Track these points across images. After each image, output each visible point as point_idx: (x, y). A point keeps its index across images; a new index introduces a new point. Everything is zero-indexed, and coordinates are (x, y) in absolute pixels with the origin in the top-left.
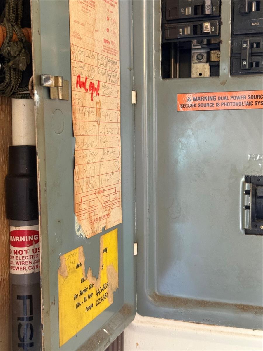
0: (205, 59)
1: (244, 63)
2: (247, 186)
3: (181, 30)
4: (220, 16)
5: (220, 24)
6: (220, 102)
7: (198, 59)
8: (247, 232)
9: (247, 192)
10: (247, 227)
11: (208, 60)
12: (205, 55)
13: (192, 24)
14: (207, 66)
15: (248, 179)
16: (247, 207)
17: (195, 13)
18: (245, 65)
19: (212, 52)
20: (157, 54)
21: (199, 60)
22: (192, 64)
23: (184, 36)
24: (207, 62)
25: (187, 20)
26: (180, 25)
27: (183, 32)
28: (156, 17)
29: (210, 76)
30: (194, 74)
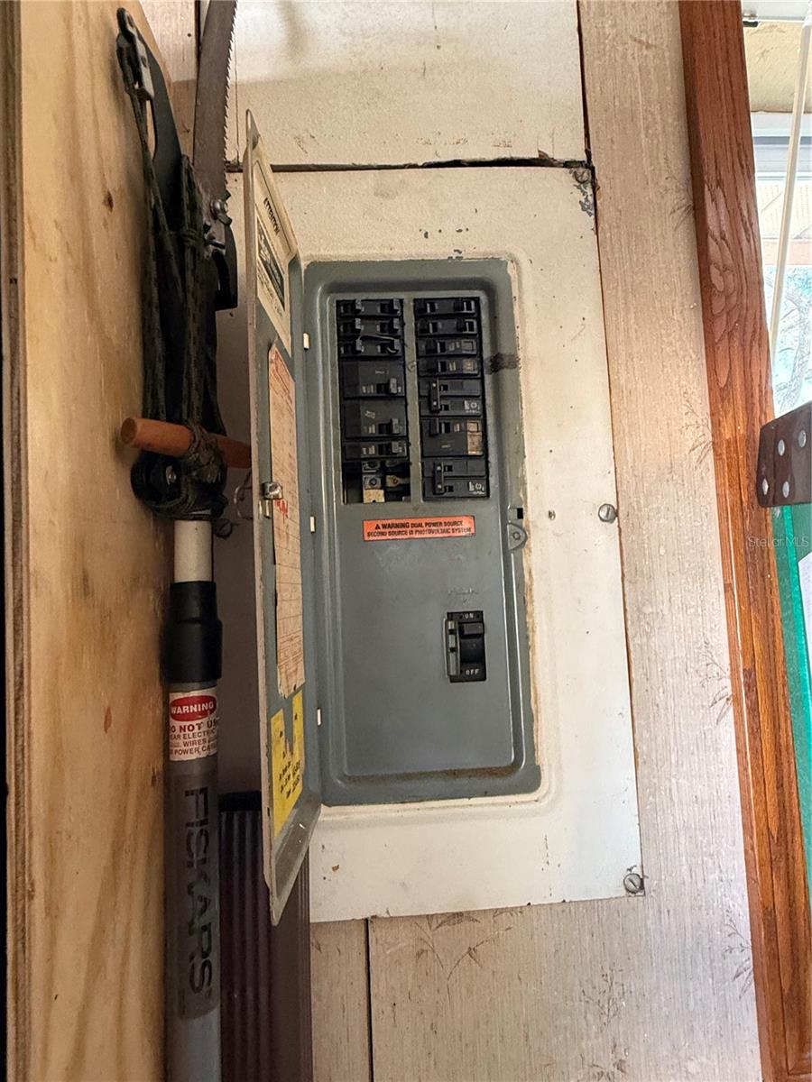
0: (379, 485)
1: (440, 486)
2: (451, 625)
3: (364, 449)
4: (407, 436)
5: (409, 445)
6: (414, 529)
7: (371, 484)
8: (453, 680)
9: (452, 632)
10: (453, 673)
11: (384, 486)
12: (379, 480)
13: (377, 443)
14: (382, 492)
15: (451, 616)
16: (453, 650)
17: (380, 432)
18: (441, 489)
19: (388, 476)
20: (336, 475)
21: (372, 486)
22: (364, 491)
23: (367, 456)
24: (381, 489)
25: (371, 439)
26: (363, 443)
27: (367, 451)
28: (334, 433)
29: (386, 501)
30: (366, 500)
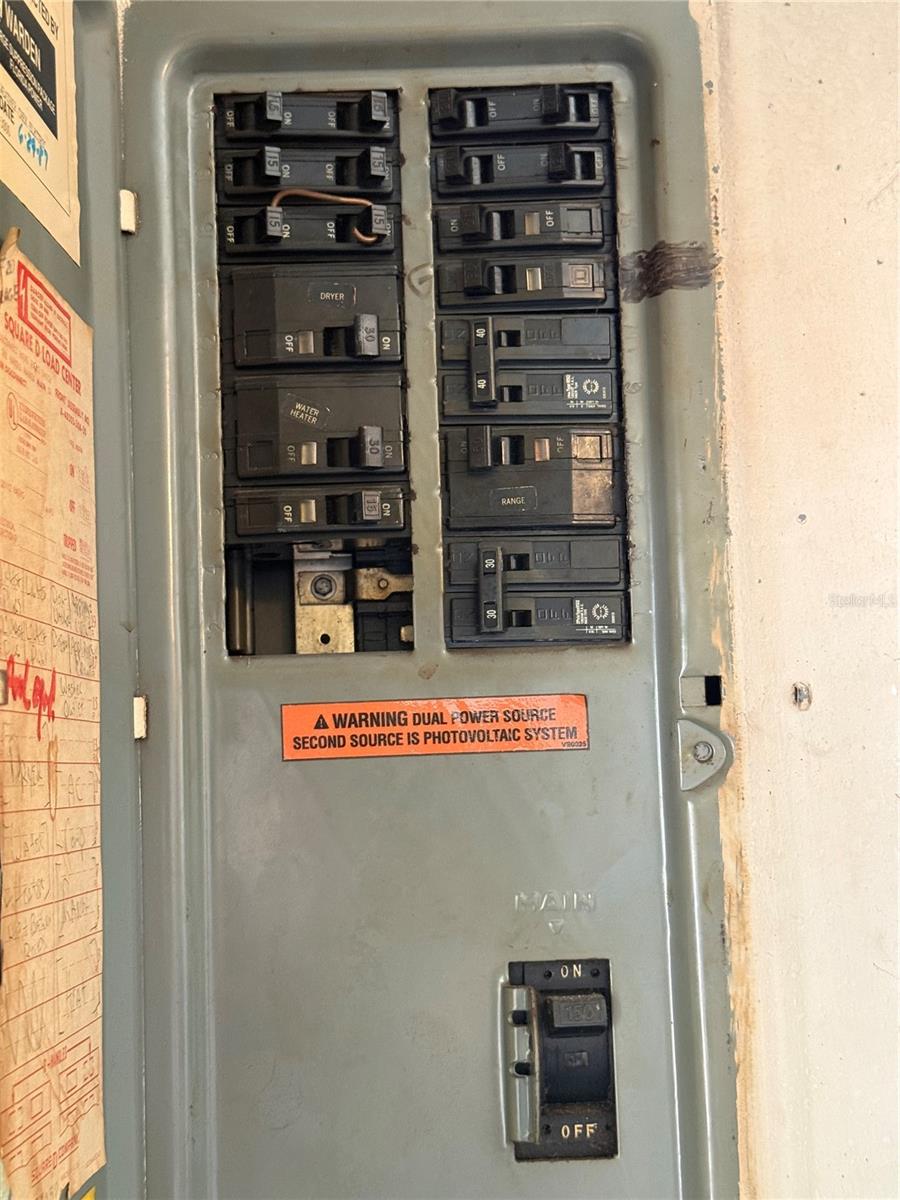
0: (338, 592)
1: (491, 614)
2: (519, 999)
3: (288, 509)
4: (406, 472)
5: (409, 496)
6: (421, 729)
7: (317, 591)
8: (524, 1153)
9: (521, 1019)
10: (523, 1134)
11: (351, 597)
12: (339, 582)
13: (323, 492)
14: (346, 612)
15: (519, 974)
16: (524, 1069)
17: (331, 462)
18: (494, 622)
19: (363, 571)
21: (321, 595)
22: (298, 608)
23: (296, 527)
24: (345, 602)
25: (306, 479)
26: (285, 493)
27: (296, 514)
28: (206, 466)
